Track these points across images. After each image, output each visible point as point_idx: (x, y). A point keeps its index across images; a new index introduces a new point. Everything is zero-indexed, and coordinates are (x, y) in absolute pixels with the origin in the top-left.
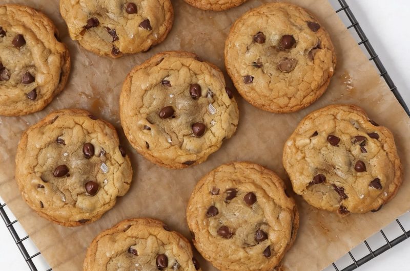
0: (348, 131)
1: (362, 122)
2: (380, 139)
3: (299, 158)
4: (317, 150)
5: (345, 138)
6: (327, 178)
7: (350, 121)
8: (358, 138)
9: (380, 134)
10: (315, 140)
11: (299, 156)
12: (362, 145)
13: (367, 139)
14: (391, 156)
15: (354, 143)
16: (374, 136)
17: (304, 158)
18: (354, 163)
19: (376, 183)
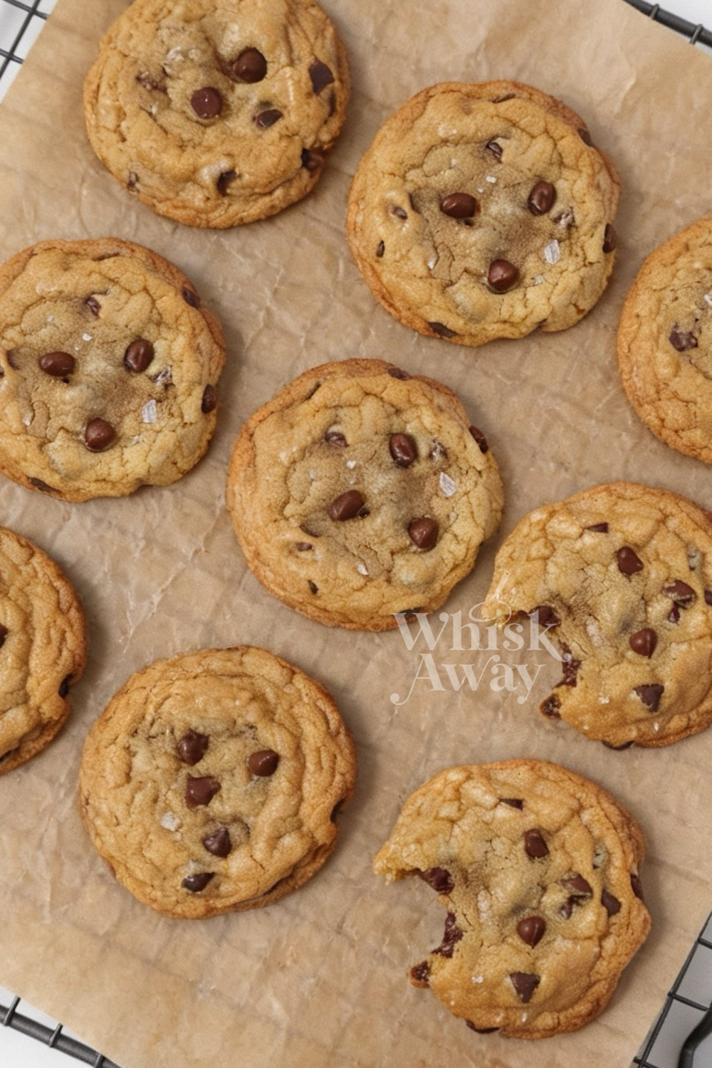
0: (575, 854)
1: (617, 861)
2: (613, 919)
3: (443, 813)
4: (489, 833)
5: (558, 860)
6: (455, 894)
7: (596, 842)
8: (580, 882)
9: (624, 910)
10: (504, 812)
11: (448, 810)
12: (573, 901)
13: (591, 897)
14: (602, 967)
15: (564, 882)
16: (611, 904)
17: (453, 822)
18: (527, 913)
19: (526, 983)
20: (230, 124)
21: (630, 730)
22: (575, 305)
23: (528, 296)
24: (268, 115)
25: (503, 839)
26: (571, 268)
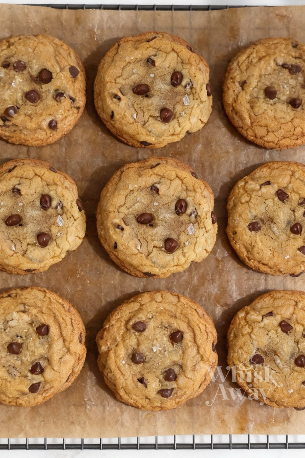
20: (45, 102)
21: (300, 267)
22: (200, 120)
23: (179, 121)
24: (59, 95)
25: (272, 331)
26: (196, 106)
